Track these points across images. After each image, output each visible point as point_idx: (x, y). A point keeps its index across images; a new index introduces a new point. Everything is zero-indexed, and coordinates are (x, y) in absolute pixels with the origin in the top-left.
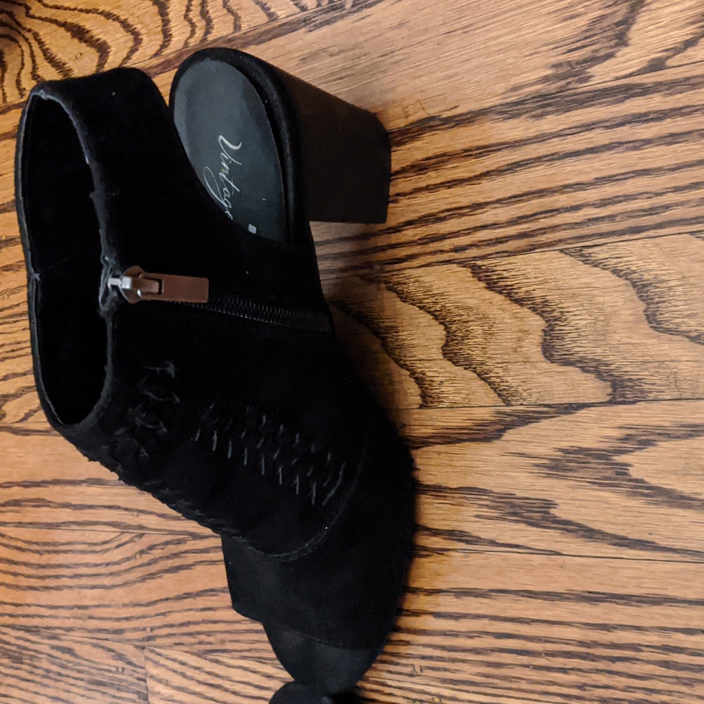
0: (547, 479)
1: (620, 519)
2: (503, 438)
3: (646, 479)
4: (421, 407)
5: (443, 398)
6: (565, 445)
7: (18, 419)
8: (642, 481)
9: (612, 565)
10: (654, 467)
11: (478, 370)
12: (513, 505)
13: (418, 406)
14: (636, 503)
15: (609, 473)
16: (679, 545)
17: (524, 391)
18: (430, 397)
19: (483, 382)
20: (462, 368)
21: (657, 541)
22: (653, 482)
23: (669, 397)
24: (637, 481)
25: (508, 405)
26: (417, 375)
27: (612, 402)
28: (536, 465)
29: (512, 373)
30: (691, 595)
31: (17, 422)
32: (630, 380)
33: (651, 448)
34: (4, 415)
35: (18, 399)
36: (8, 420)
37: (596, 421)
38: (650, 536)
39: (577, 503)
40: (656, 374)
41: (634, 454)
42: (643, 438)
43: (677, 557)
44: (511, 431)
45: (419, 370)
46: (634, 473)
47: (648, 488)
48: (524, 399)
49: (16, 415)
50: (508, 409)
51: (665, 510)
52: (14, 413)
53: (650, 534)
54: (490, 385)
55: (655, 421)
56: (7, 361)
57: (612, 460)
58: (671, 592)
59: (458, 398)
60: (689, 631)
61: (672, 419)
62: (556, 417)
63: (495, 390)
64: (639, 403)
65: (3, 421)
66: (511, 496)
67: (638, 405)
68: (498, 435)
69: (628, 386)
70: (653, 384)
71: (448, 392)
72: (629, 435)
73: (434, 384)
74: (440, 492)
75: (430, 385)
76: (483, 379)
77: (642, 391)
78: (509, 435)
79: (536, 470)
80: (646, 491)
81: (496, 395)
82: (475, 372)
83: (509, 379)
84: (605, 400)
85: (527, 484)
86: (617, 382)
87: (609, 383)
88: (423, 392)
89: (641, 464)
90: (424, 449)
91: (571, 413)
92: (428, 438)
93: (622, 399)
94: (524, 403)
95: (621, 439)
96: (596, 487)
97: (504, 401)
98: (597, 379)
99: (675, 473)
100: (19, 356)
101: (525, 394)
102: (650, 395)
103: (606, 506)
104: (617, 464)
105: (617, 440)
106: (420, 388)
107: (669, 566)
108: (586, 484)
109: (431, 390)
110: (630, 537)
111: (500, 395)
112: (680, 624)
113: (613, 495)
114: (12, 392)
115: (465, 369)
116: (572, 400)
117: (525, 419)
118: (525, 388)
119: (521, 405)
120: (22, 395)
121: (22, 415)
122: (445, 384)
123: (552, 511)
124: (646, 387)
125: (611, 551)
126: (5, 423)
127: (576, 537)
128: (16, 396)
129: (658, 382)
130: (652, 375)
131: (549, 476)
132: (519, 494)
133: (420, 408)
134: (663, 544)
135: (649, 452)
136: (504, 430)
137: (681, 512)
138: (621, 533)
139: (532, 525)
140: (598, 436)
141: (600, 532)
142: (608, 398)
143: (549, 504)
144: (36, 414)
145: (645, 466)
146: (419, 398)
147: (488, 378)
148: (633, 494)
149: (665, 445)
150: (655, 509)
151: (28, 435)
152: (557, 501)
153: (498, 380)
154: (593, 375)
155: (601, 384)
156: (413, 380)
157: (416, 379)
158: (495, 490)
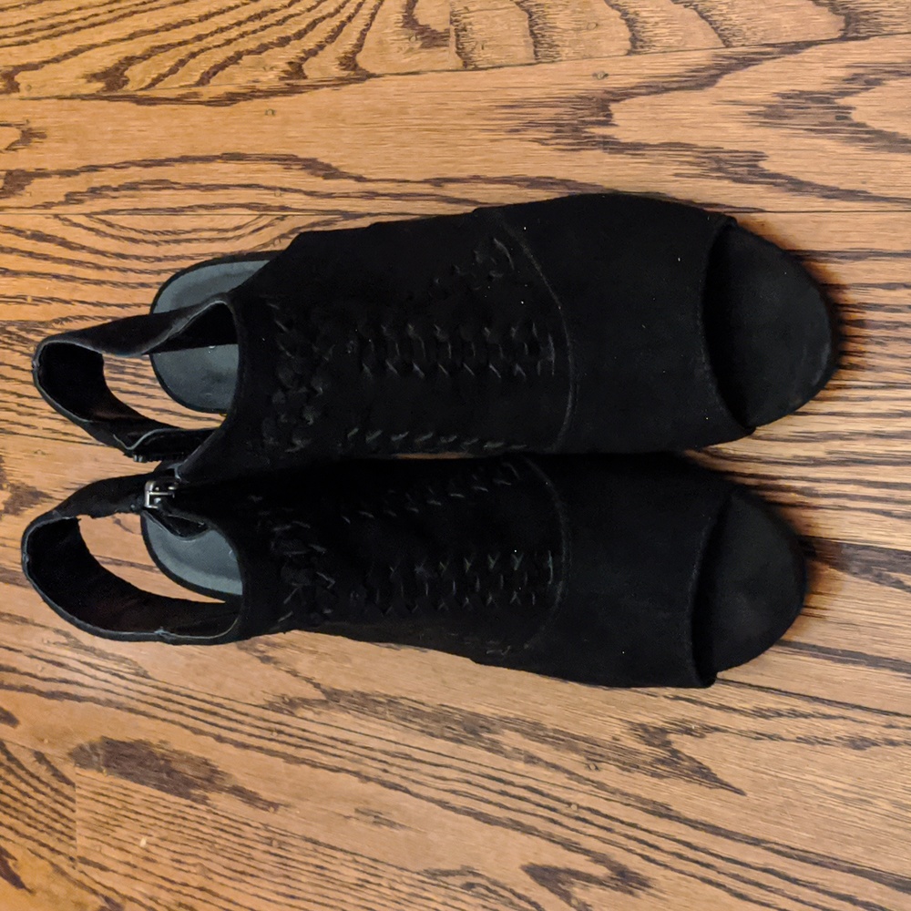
0: (760, 129)
1: (834, 169)
2: (718, 85)
3: (869, 123)
4: (629, 53)
5: (655, 41)
6: (784, 89)
7: (143, 86)
8: (863, 125)
9: (817, 219)
10: (878, 109)
11: (700, 8)
12: (718, 160)
13: (626, 52)
14: (853, 150)
15: (831, 118)
16: (892, 193)
17: (748, 29)
18: (641, 41)
19: (703, 21)
20: (682, 6)
21: (870, 190)
22: (876, 125)
23: (906, 31)
24: (858, 125)
25: (727, 47)
26: (628, 16)
27: (844, 39)
28: (750, 114)
29: (737, 10)
30: (898, 248)
31: (142, 89)
32: (867, 13)
33: (878, 88)
34: (126, 82)
35: (145, 62)
36: (130, 88)
37: (823, 60)
38: (864, 185)
39: (790, 153)
40: (895, 5)
41: (860, 95)
42: (872, 77)
43: (889, 206)
44: (726, 76)
45: (632, 10)
46: (856, 116)
47: (867, 132)
48: (748, 39)
49: (143, 81)
50: (727, 52)
51: (885, 156)
52: (138, 78)
53: (864, 183)
54: (711, 24)
55: (887, 58)
56: (135, 16)
57: (835, 103)
58: (878, 245)
59: (673, 41)
60: (890, 286)
61: (905, 55)
62: (779, 57)
63: (715, 29)
64: (872, 38)
65: (125, 88)
66: (718, 149)
67: (872, 40)
68: (711, 81)
69: (863, 20)
70: (890, 17)
71: (662, 34)
72: (856, 74)
73: (648, 26)
74: (638, 149)
75: (643, 27)
76: (704, 18)
77: (879, 25)
78: (724, 81)
79: (749, 118)
80: (867, 136)
81: (716, 35)
82: (695, 9)
83: (733, 17)
84: (836, 36)
85: (736, 135)
86: (852, 15)
87: (843, 17)
88: (633, 35)
89: (865, 107)
90: (627, 101)
91: (796, 53)
92: (632, 88)
93: (855, 34)
94: (747, 43)
95: (847, 80)
96: (813, 134)
97: (724, 41)
98: (831, 13)
99: (899, 114)
100: (151, 9)
101: (748, 33)
102: (885, 28)
103: (821, 154)
104: (839, 107)
105: (844, 80)
106: (631, 30)
107: (878, 217)
108: (802, 132)
109: (643, 32)
110: (842, 187)
111: (720, 35)
112: (883, 278)
113: (831, 142)
114: (138, 53)
115: (686, 6)
116: (800, 38)
117: (745, 62)
118: (750, 26)
119: (743, 45)
120: (150, 56)
121: (148, 81)
122: (661, 25)
123: (762, 164)
124: (882, 19)
125: (819, 203)
126: (128, 91)
127: (783, 192)
128: (144, 58)
129: (896, 14)
130: (889, 7)
131: (763, 124)
132: (727, 147)
133: (627, 54)
134: (875, 193)
135: (876, 92)
136: (718, 76)
137: (901, 157)
138: (832, 184)
139: (736, 180)
140: (823, 77)
141: (809, 184)
142: (839, 34)
143: (759, 156)
144: (166, 79)
145: (869, 108)
146: (628, 42)
147: (709, 16)
148: (851, 140)
149: (895, 83)
150: (872, 155)
151: (155, 104)
152: (767, 153)
153: (722, 18)
154: (826, 9)
155: (834, 18)
156: (623, 22)
157: (627, 20)
158: (700, 144)
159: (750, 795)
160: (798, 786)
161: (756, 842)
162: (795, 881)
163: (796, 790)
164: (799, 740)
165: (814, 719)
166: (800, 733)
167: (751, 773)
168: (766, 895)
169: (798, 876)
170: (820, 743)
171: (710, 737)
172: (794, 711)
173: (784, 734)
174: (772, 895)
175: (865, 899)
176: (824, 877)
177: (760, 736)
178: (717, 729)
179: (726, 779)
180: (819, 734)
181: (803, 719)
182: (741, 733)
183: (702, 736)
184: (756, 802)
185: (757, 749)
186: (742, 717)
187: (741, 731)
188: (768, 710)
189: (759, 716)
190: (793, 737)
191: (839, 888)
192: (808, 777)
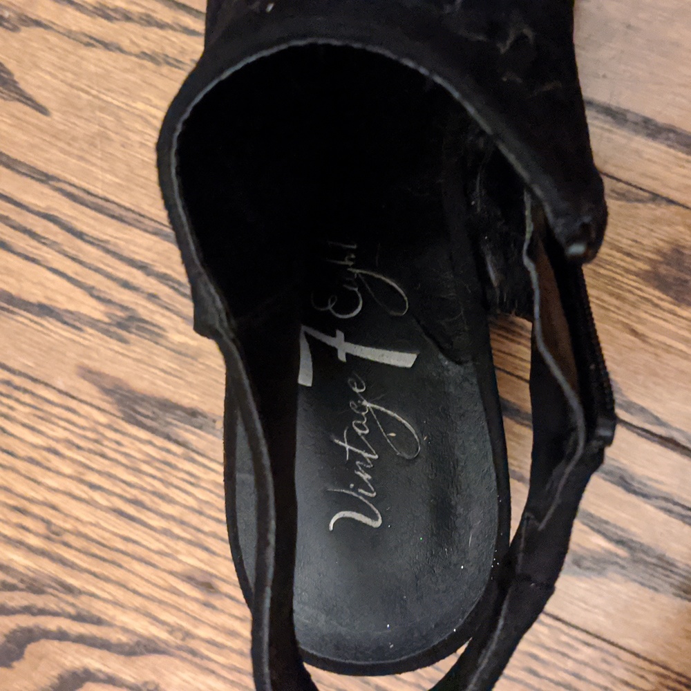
159: (56, 116)
160: (122, 114)
161: (45, 178)
162: (80, 235)
163: (118, 119)
164: (144, 55)
165: (170, 32)
166: (146, 46)
167: (65, 88)
168: (36, 248)
169: (85, 229)
170: (169, 64)
171: (25, 32)
172: (148, 16)
173: (125, 44)
174: (45, 248)
175: (163, 270)
176: (119, 235)
177: (92, 42)
178: (38, 23)
179: (31, 91)
180: (171, 52)
181: (156, 30)
182: (69, 34)
183: (15, 29)
184: (61, 127)
185: (82, 58)
186: (78, 14)
187: (70, 31)
188: (116, 10)
189: (99, 15)
190: (135, 50)
191: (134, 252)
192: (140, 105)
